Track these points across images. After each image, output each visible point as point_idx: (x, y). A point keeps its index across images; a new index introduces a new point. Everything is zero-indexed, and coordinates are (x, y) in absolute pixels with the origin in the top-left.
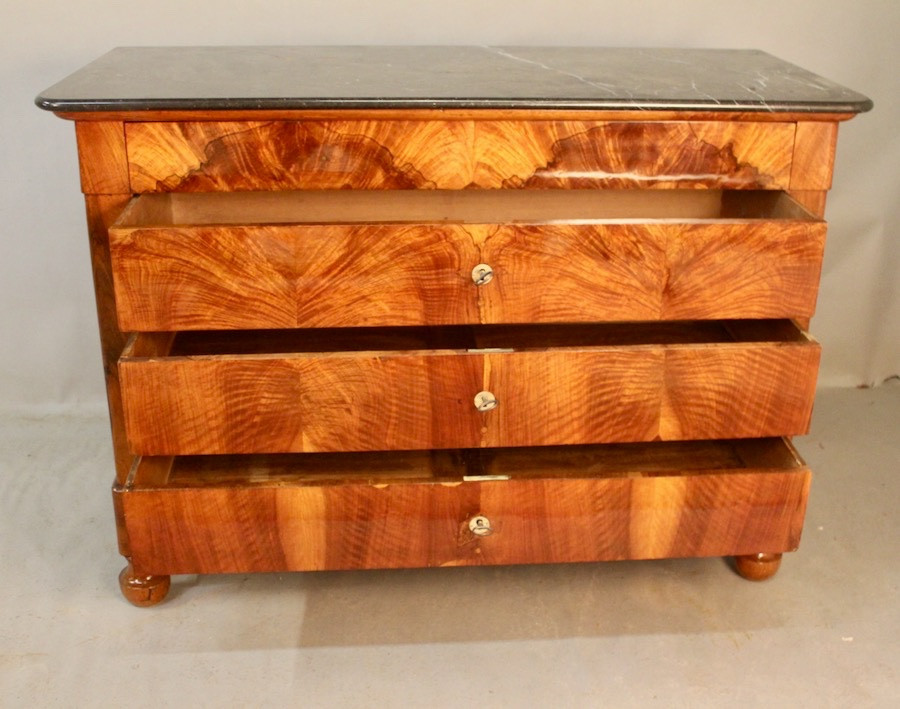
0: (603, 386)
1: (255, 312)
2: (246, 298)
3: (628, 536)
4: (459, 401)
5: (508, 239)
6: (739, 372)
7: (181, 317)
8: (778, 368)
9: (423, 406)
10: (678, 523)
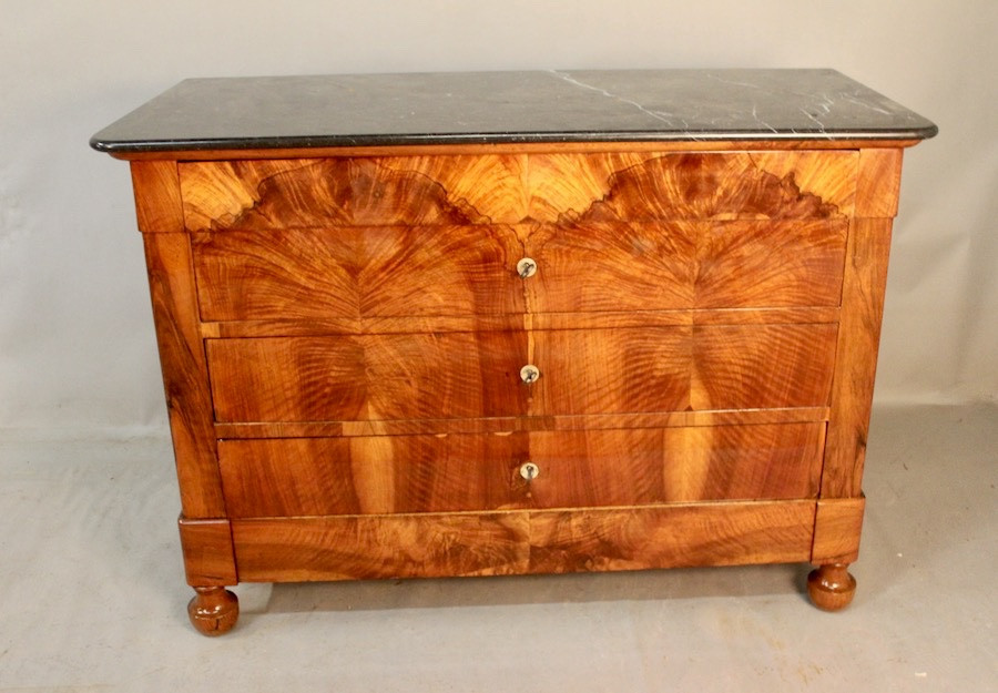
0: (637, 361)
1: (322, 303)
2: (314, 291)
3: (662, 481)
4: (507, 374)
5: (549, 235)
6: (761, 348)
7: (256, 308)
8: (798, 344)
9: (474, 378)
10: (707, 469)
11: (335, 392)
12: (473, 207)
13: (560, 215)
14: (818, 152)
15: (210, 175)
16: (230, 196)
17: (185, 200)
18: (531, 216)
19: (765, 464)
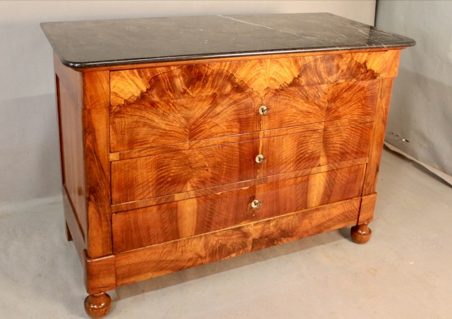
0: (302, 147)
1: (171, 136)
2: (168, 131)
3: (307, 199)
4: (250, 160)
5: (273, 94)
6: (347, 135)
7: (139, 142)
8: (360, 132)
9: (236, 164)
10: (323, 190)
11: (172, 180)
12: (246, 84)
13: (280, 86)
14: (374, 53)
15: (126, 77)
16: (135, 87)
17: (112, 90)
18: (269, 86)
19: (344, 185)
